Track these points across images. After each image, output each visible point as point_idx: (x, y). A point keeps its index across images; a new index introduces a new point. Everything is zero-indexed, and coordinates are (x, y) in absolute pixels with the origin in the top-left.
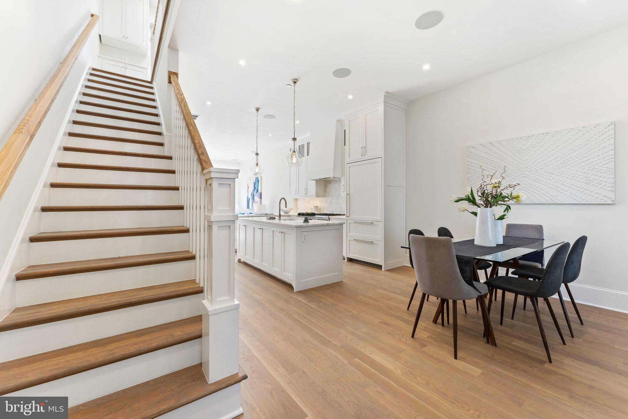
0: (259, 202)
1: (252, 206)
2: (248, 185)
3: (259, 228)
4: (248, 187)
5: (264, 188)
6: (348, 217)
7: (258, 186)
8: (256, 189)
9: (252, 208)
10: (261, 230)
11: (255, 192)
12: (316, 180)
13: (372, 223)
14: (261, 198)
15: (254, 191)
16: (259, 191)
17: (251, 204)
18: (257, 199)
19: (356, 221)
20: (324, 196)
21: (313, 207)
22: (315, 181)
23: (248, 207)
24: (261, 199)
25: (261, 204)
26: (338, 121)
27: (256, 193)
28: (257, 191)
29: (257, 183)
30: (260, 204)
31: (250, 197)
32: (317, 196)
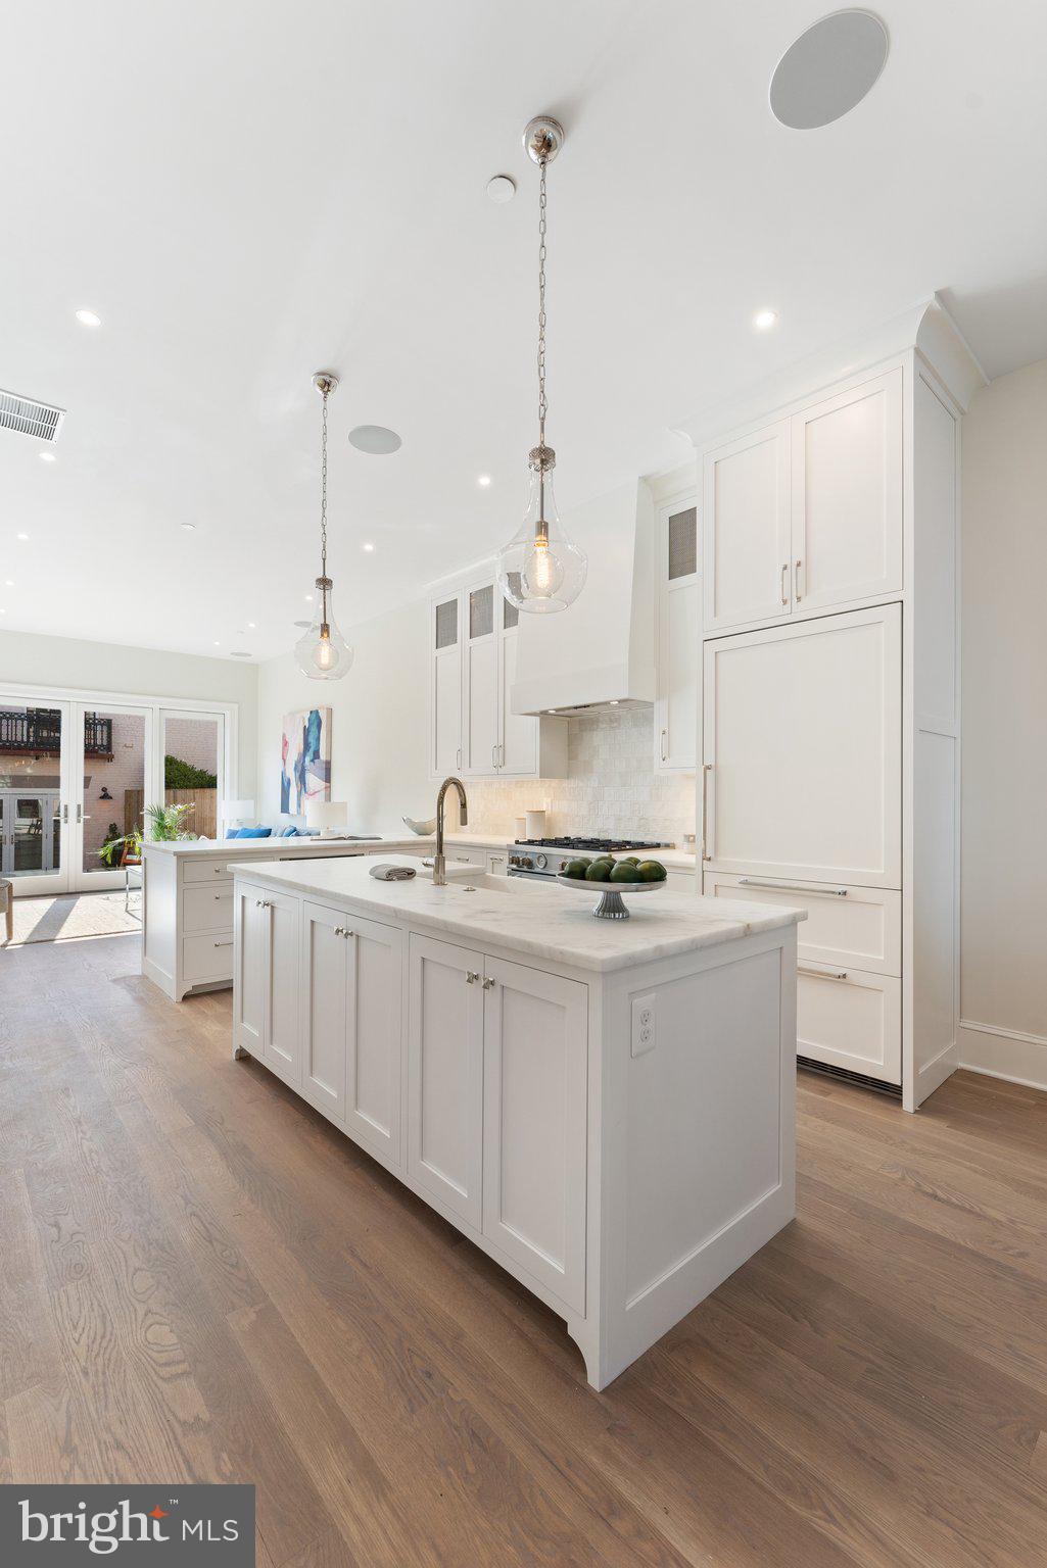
0: (323, 793)
1: (299, 805)
2: (284, 736)
3: (338, 931)
4: (285, 744)
5: (341, 748)
6: (709, 859)
7: (318, 739)
8: (312, 750)
9: (299, 813)
10: (352, 940)
11: (308, 759)
12: (544, 713)
13: (845, 893)
14: (328, 779)
15: (304, 755)
16: (323, 756)
17: (296, 798)
18: (314, 781)
19: (751, 880)
20: (569, 774)
21: (525, 815)
22: (537, 720)
23: (285, 809)
24: (329, 782)
25: (328, 798)
26: (644, 479)
27: (312, 761)
28: (316, 755)
29: (314, 729)
30: (326, 800)
31: (291, 774)
32: (546, 773)
